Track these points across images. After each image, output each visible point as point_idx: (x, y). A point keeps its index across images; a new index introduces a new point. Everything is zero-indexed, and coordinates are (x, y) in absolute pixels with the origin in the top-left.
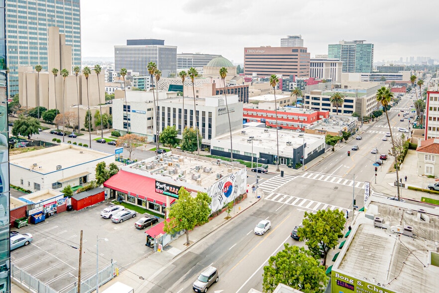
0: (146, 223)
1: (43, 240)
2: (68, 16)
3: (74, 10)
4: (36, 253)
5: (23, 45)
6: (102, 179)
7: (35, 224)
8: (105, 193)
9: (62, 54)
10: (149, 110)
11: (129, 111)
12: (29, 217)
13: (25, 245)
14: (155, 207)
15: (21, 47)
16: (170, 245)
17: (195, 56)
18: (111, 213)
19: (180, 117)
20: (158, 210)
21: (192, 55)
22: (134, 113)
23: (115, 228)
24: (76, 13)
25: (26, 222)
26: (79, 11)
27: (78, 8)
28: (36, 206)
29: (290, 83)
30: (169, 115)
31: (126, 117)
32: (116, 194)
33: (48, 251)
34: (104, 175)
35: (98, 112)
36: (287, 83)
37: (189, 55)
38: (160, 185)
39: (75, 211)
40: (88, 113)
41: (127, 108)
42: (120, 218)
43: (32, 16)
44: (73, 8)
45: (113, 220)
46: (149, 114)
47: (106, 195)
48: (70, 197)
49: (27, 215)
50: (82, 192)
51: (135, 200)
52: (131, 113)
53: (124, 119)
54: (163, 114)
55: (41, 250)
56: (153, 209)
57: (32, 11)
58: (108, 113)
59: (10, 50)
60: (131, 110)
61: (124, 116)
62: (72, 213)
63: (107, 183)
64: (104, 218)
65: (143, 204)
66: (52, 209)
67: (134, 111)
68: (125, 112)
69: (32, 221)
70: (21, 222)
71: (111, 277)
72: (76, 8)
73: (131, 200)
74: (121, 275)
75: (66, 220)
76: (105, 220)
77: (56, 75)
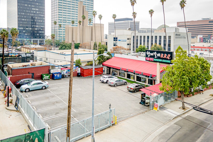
0: (137, 88)
1: (56, 88)
2: (88, 6)
3: (91, 3)
4: (47, 94)
5: (69, 19)
6: (102, 60)
7: (54, 79)
8: (104, 69)
9: (84, 13)
10: (128, 39)
11: (117, 41)
12: (51, 74)
13: (42, 89)
14: (142, 80)
15: (68, 20)
16: (165, 106)
17: (148, 29)
18: (107, 79)
19: (148, 41)
20: (145, 82)
21: (146, 29)
22: (120, 42)
23: (111, 89)
24: (92, 4)
25: (48, 77)
26: (93, 3)
27: (93, 2)
28: (56, 68)
29: (209, 40)
30: (141, 40)
31: (115, 44)
32: (111, 71)
33: (57, 95)
34: (103, 58)
35: (100, 43)
36: (207, 40)
37: (145, 29)
38: (151, 54)
39: (83, 77)
40: (95, 43)
41: (115, 39)
42: (115, 82)
43: (73, 6)
44: (90, 2)
45: (109, 83)
46: (128, 42)
47: (104, 71)
48: (79, 67)
49: (50, 73)
50: (88, 65)
51: (125, 75)
52: (118, 42)
53: (114, 45)
54: (137, 40)
55: (52, 93)
56: (140, 81)
57: (73, 4)
58: (105, 45)
59: (64, 21)
60: (118, 40)
61: (114, 44)
62: (80, 78)
63: (105, 63)
64: (103, 82)
65: (132, 77)
66: (67, 72)
67: (120, 40)
68: (115, 42)
69: (53, 77)
70: (44, 76)
71: (109, 124)
72: (92, 2)
73: (122, 75)
74: (120, 124)
75: (76, 80)
76: (103, 84)
77: (80, 24)
